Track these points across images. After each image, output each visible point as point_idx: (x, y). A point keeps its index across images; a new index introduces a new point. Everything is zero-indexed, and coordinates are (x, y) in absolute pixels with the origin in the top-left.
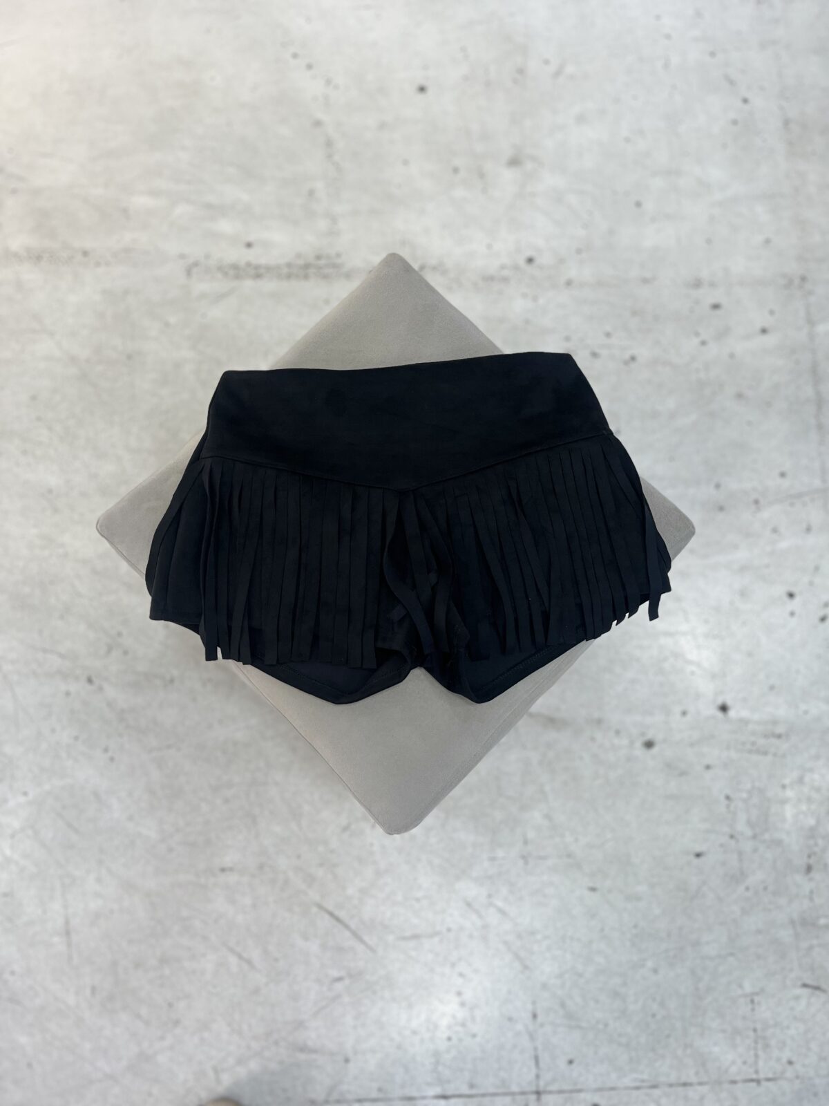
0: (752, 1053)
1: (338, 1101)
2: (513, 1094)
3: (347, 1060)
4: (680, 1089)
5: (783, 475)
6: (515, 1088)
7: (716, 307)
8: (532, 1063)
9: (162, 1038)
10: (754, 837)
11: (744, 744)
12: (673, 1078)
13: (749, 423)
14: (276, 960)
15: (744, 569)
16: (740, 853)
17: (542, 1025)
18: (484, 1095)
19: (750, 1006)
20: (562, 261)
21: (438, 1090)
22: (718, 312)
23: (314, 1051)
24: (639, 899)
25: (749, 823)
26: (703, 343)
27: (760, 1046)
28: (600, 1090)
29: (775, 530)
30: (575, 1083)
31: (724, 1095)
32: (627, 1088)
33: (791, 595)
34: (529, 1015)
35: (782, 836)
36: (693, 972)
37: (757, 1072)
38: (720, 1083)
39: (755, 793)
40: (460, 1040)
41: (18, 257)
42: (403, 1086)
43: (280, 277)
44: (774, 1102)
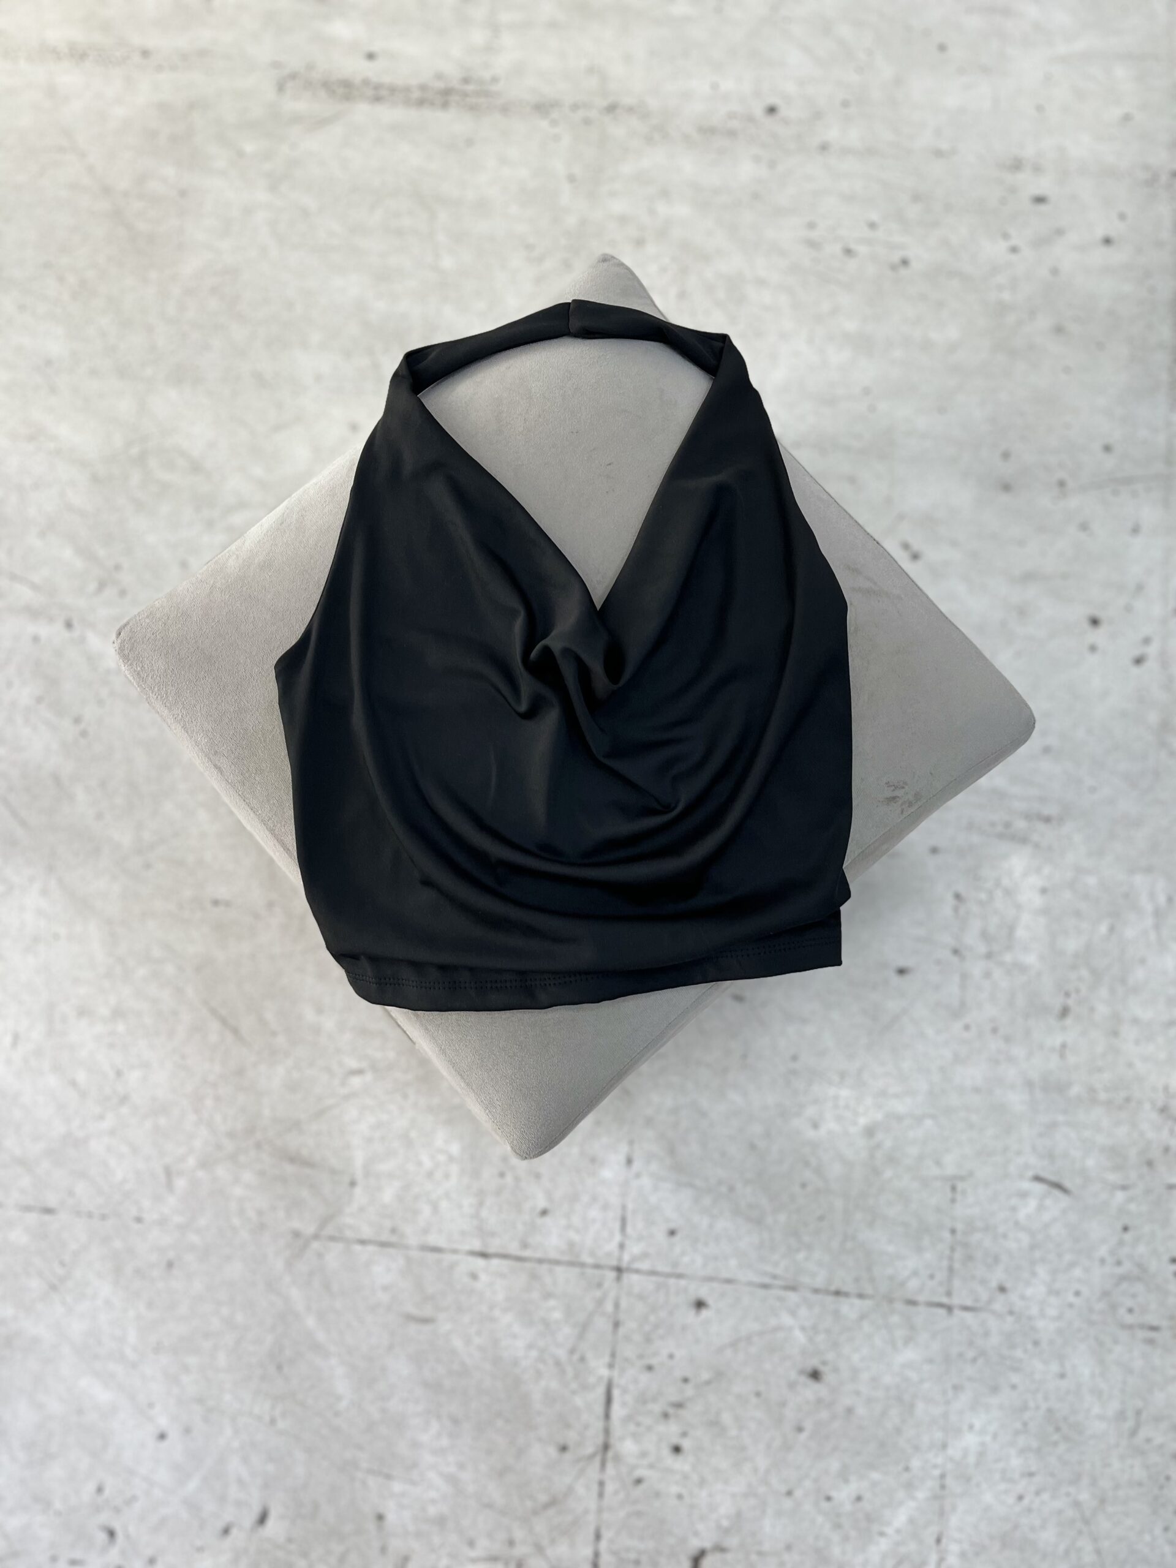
0: (945, 1263)
1: (332, 1239)
2: (582, 1265)
3: (353, 1184)
4: (830, 1299)
5: (1107, 449)
6: (588, 1259)
7: (1040, 200)
8: (617, 1225)
9: (101, 1117)
10: (989, 956)
11: (993, 824)
12: (819, 1281)
13: (1067, 370)
14: (274, 1034)
15: (1029, 577)
16: (964, 977)
17: (638, 1176)
18: (540, 1261)
19: (949, 1195)
20: (817, 115)
21: (476, 1245)
22: (1042, 208)
23: (308, 1163)
24: (804, 1020)
25: (985, 935)
26: (1014, 250)
27: (958, 1255)
28: (710, 1279)
29: (1084, 527)
30: (675, 1264)
31: (895, 1319)
32: (750, 1284)
33: (1095, 622)
34: (621, 1158)
35: (1030, 960)
36: (870, 1131)
37: (949, 1294)
38: (891, 1301)
39: (999, 893)
40: (517, 1179)
41: (55, 54)
42: (426, 1231)
43: (407, 103)
44: (971, 1344)
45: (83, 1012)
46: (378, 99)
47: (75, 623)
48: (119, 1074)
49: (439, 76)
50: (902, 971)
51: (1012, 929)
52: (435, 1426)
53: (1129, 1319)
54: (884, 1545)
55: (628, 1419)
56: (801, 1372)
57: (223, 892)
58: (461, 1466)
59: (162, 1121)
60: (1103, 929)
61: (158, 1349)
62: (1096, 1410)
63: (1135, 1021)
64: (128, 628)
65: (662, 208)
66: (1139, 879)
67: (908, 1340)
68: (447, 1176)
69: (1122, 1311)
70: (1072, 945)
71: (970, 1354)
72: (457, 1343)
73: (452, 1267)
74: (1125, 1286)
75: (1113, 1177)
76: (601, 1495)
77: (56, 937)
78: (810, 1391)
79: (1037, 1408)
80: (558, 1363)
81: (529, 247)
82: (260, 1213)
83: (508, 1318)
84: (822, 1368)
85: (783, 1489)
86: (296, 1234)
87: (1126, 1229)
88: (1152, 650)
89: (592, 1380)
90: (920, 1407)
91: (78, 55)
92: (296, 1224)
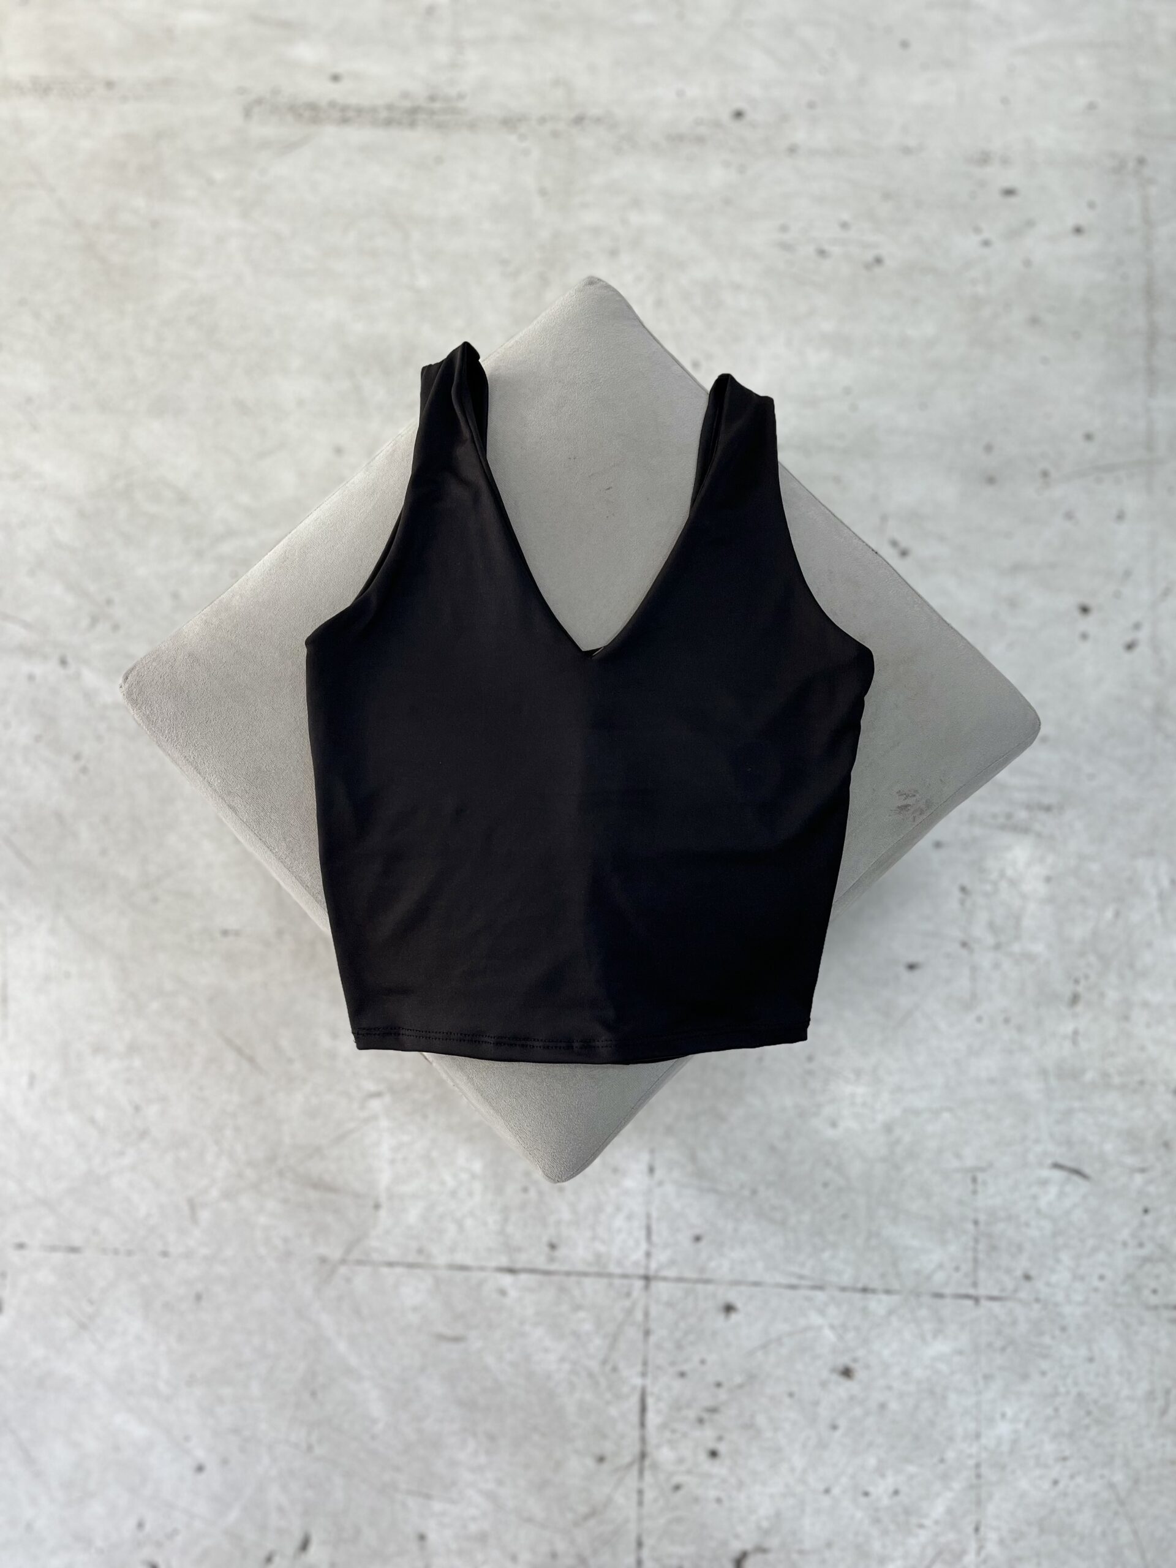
0: (970, 1255)
1: (360, 1262)
2: (610, 1275)
3: (377, 1207)
4: (858, 1296)
5: (1089, 437)
6: (613, 1268)
7: (1009, 192)
8: (642, 1234)
9: (122, 1153)
10: (997, 947)
12: (847, 1279)
13: (1045, 361)
14: (290, 1061)
15: (1017, 569)
16: (974, 969)
17: (660, 1183)
18: (568, 1274)
19: (971, 1187)
20: (784, 118)
21: (504, 1261)
22: (1012, 200)
23: (331, 1189)
24: (818, 1021)
25: (991, 926)
26: (986, 243)
27: (982, 1246)
28: (736, 1283)
29: (1069, 516)
30: (702, 1270)
31: (923, 1313)
32: (778, 1285)
33: (1085, 610)
34: (643, 1167)
35: (1038, 948)
36: (888, 1128)
37: (975, 1285)
38: (918, 1295)
39: (1004, 885)
40: (541, 1193)
41: (19, 89)
42: (452, 1250)
43: (375, 123)
44: (999, 1333)
45: (98, 1049)
46: (345, 121)
47: (70, 660)
48: (137, 1109)
49: (405, 95)
50: (912, 967)
51: (1018, 919)
52: (471, 1444)
53: (1154, 1300)
54: (923, 1536)
55: (664, 1426)
56: (833, 1370)
57: (232, 922)
58: (500, 1482)
59: (183, 1154)
60: (1109, 914)
61: (191, 1381)
62: (1125, 1392)
63: (1145, 1004)
64: (135, 673)
65: (635, 218)
66: (1141, 864)
67: (936, 1333)
68: (470, 1194)
69: (1146, 1293)
70: (1079, 932)
71: (999, 1343)
72: (490, 1360)
73: (480, 1284)
74: (1148, 1267)
75: (1130, 1160)
76: (640, 1503)
77: (68, 975)
78: (844, 1388)
79: (1068, 1393)
80: (591, 1375)
81: (504, 262)
82: (286, 1240)
83: (539, 1332)
84: (852, 1365)
85: (821, 1487)
86: (323, 1260)
87: (1146, 1211)
88: (1143, 635)
89: (625, 1389)
90: (953, 1397)
91: (42, 89)
92: (323, 1250)
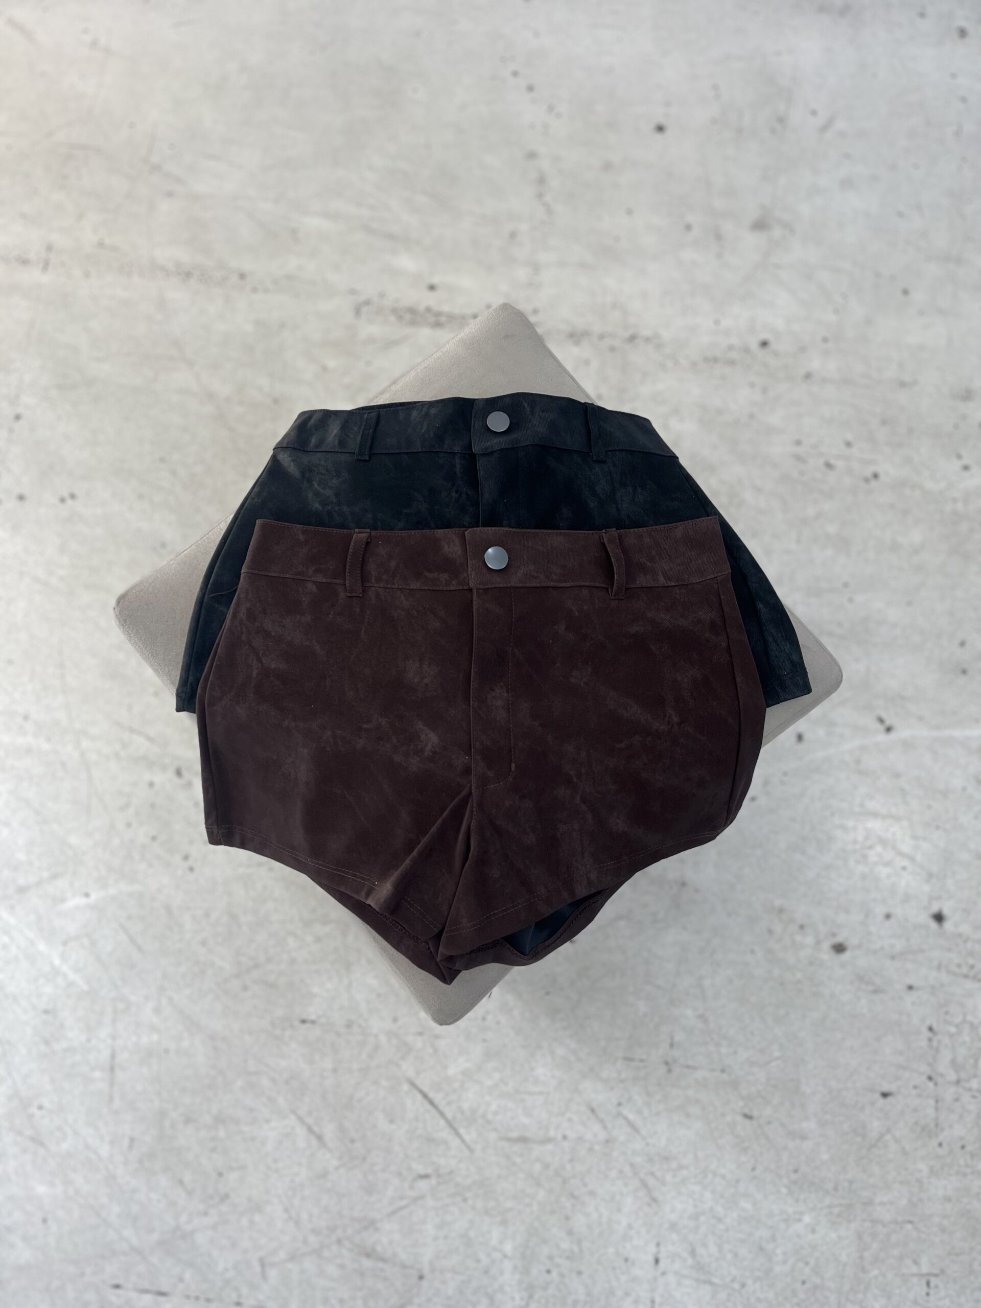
3: (421, 1277)
9: (206, 1214)
10: (958, 1082)
11: (959, 966)
14: (352, 1141)
16: (938, 1100)
17: (664, 1274)
19: (925, 1289)
20: (803, 349)
23: (384, 1260)
24: (804, 1138)
25: (954, 1064)
34: (650, 1258)
41: (164, 271)
45: (189, 1119)
46: (438, 325)
47: (184, 772)
48: (220, 1175)
50: (885, 1095)
91: (184, 273)
